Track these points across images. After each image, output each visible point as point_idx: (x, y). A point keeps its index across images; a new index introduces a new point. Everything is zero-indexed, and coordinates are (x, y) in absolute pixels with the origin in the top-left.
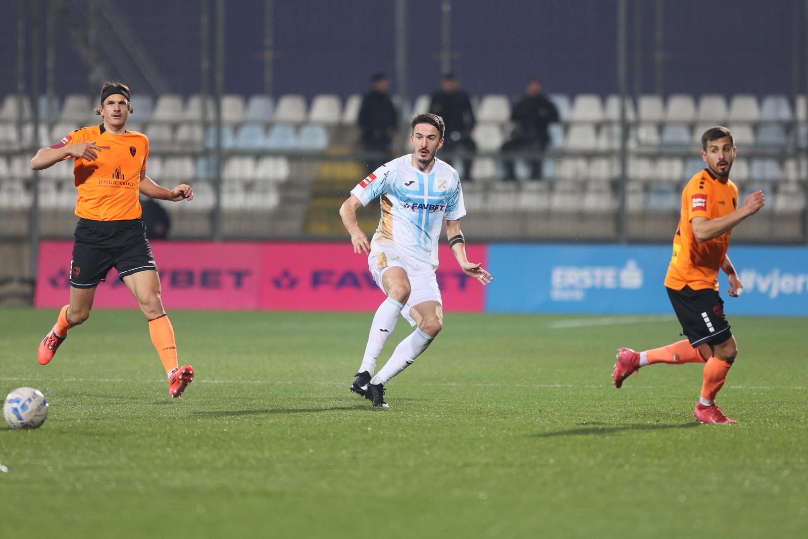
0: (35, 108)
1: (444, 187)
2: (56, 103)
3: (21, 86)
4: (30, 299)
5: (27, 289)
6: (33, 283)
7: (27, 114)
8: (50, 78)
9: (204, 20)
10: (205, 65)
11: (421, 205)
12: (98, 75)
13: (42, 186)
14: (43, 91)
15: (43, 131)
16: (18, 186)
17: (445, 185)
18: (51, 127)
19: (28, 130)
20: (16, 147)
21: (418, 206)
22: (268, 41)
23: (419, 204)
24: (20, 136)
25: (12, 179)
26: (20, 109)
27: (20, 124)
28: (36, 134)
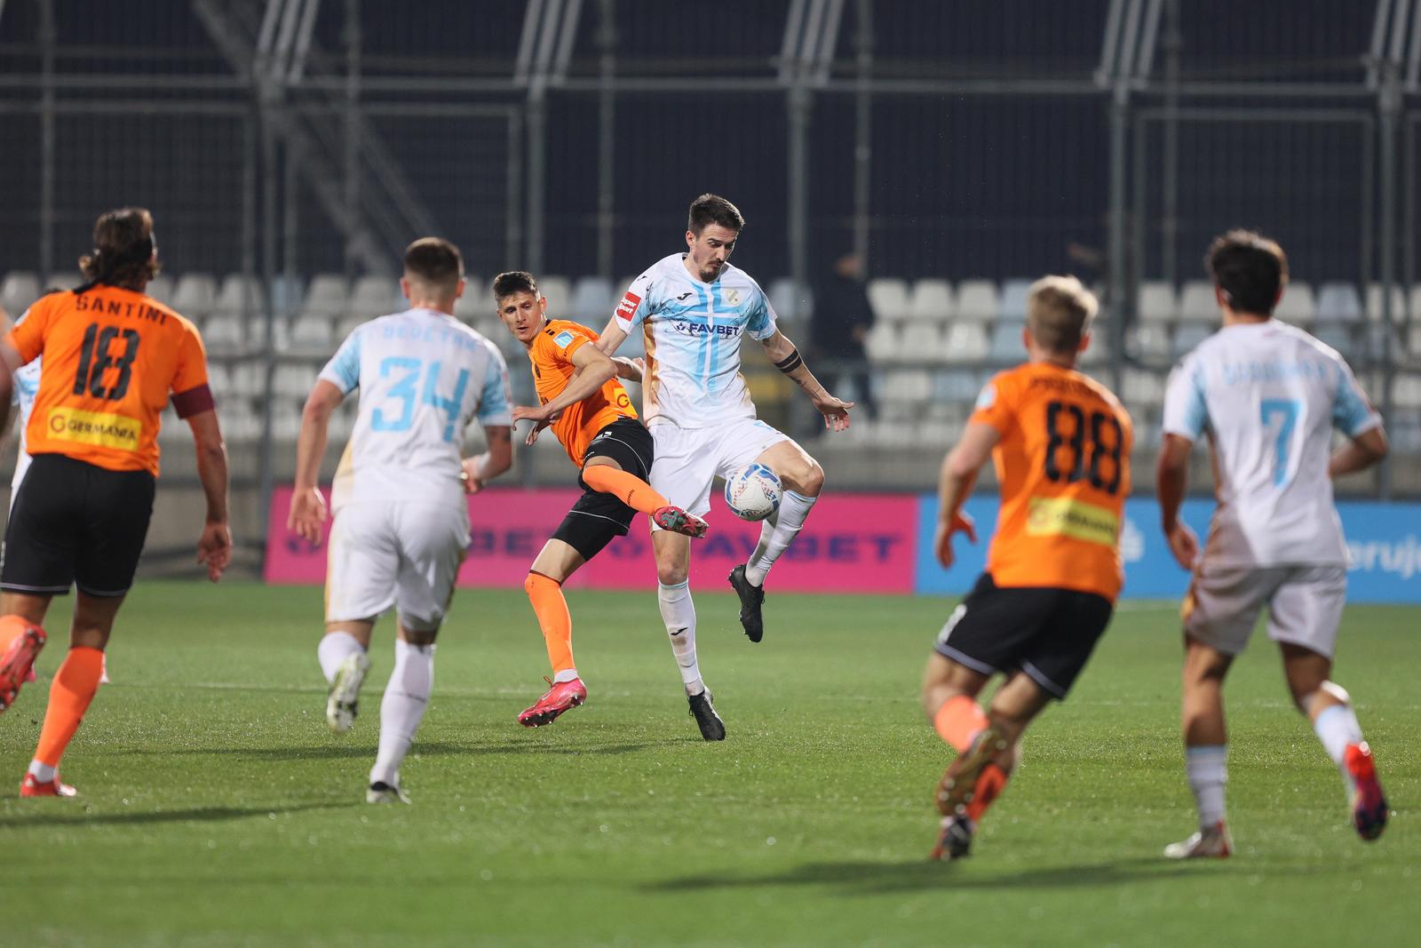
0: (267, 294)
1: (736, 300)
2: (297, 287)
3: (248, 261)
4: (258, 570)
5: (253, 556)
6: (262, 546)
7: (257, 302)
8: (290, 252)
9: (513, 169)
10: (513, 233)
11: (702, 326)
12: (360, 245)
13: (277, 407)
14: (280, 269)
15: (279, 328)
16: (243, 408)
17: (736, 297)
18: (292, 320)
19: (258, 327)
20: (240, 351)
21: (698, 327)
22: (606, 200)
23: (700, 325)
24: (247, 335)
25: (234, 396)
26: (247, 296)
27: (247, 317)
28: (269, 333)
